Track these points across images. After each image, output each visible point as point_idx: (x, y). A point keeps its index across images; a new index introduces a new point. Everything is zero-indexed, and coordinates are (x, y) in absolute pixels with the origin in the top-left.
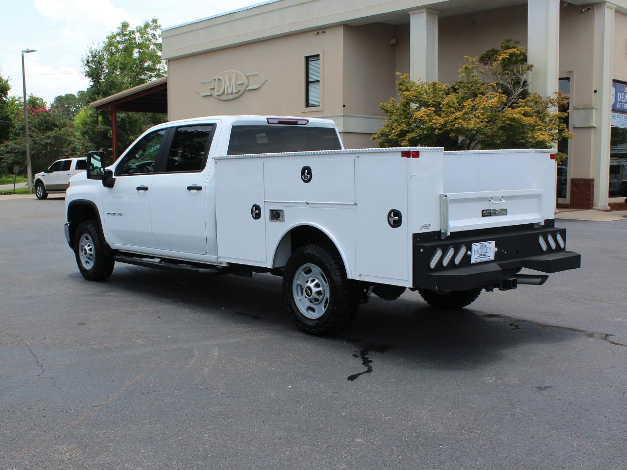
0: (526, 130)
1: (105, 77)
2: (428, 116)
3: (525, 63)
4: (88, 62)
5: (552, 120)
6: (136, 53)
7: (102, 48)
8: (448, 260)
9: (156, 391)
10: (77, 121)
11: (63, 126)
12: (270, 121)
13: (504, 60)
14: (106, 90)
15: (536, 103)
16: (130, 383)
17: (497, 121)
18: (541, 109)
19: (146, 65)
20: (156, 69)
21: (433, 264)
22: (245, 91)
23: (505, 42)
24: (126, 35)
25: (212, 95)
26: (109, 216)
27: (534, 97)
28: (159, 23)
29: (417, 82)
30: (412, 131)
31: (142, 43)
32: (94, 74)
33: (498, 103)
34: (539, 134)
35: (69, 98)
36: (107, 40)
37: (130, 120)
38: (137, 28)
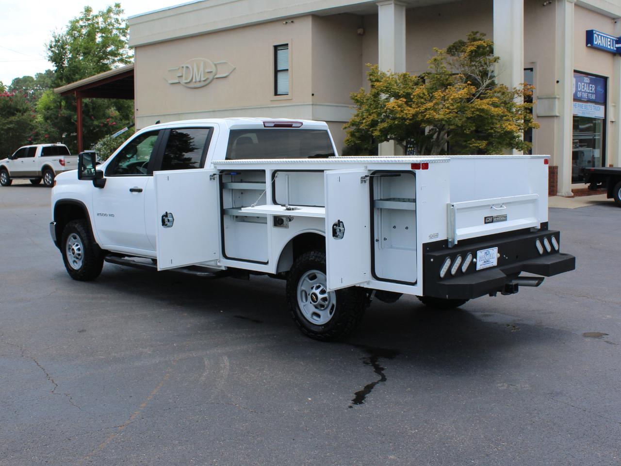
0: (495, 121)
1: (68, 61)
2: (399, 106)
3: (491, 54)
4: (51, 47)
5: (518, 111)
6: (99, 37)
7: (65, 33)
8: (456, 268)
9: (177, 407)
10: (40, 106)
11: (25, 111)
12: (267, 125)
13: (472, 52)
14: (70, 75)
15: (503, 93)
16: (149, 399)
17: (466, 112)
18: (507, 99)
19: (109, 49)
20: (119, 54)
21: (443, 273)
22: (213, 79)
23: (472, 34)
24: (89, 20)
25: (179, 83)
26: (100, 217)
27: (501, 88)
28: (122, 8)
29: (386, 73)
30: (383, 121)
31: (105, 28)
32: (57, 59)
33: (468, 94)
34: (507, 124)
35: (27, 80)
36: (70, 25)
37: (94, 105)
38: (100, 12)
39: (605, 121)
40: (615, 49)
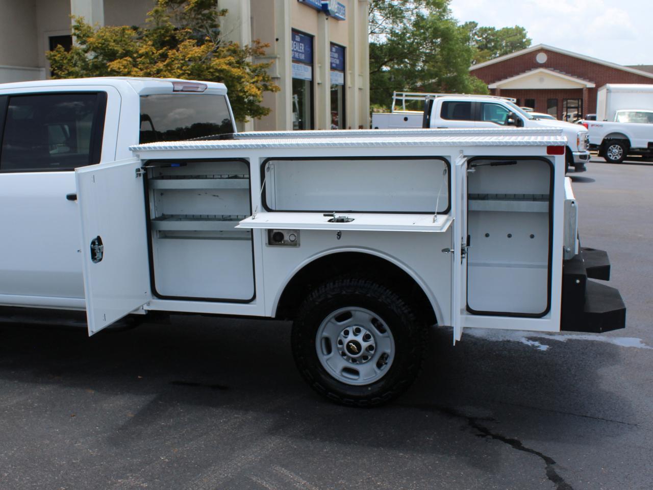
15: (235, 52)
39: (312, 83)
40: (321, 6)
